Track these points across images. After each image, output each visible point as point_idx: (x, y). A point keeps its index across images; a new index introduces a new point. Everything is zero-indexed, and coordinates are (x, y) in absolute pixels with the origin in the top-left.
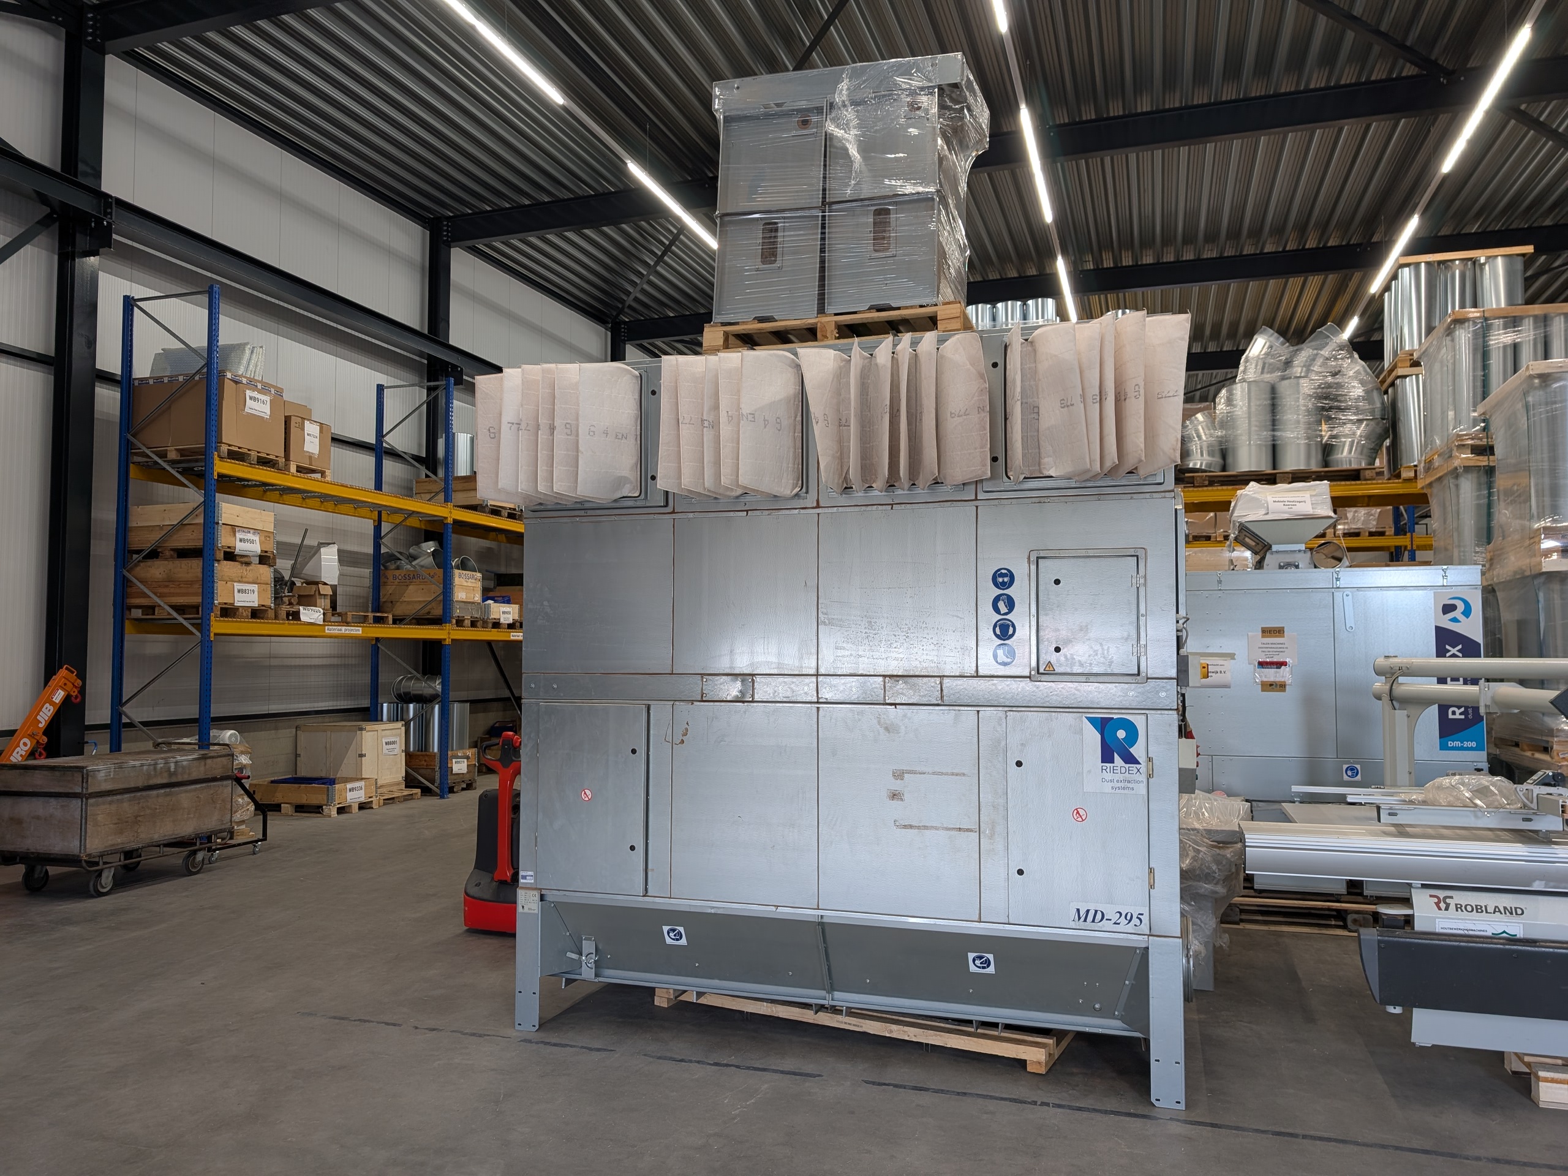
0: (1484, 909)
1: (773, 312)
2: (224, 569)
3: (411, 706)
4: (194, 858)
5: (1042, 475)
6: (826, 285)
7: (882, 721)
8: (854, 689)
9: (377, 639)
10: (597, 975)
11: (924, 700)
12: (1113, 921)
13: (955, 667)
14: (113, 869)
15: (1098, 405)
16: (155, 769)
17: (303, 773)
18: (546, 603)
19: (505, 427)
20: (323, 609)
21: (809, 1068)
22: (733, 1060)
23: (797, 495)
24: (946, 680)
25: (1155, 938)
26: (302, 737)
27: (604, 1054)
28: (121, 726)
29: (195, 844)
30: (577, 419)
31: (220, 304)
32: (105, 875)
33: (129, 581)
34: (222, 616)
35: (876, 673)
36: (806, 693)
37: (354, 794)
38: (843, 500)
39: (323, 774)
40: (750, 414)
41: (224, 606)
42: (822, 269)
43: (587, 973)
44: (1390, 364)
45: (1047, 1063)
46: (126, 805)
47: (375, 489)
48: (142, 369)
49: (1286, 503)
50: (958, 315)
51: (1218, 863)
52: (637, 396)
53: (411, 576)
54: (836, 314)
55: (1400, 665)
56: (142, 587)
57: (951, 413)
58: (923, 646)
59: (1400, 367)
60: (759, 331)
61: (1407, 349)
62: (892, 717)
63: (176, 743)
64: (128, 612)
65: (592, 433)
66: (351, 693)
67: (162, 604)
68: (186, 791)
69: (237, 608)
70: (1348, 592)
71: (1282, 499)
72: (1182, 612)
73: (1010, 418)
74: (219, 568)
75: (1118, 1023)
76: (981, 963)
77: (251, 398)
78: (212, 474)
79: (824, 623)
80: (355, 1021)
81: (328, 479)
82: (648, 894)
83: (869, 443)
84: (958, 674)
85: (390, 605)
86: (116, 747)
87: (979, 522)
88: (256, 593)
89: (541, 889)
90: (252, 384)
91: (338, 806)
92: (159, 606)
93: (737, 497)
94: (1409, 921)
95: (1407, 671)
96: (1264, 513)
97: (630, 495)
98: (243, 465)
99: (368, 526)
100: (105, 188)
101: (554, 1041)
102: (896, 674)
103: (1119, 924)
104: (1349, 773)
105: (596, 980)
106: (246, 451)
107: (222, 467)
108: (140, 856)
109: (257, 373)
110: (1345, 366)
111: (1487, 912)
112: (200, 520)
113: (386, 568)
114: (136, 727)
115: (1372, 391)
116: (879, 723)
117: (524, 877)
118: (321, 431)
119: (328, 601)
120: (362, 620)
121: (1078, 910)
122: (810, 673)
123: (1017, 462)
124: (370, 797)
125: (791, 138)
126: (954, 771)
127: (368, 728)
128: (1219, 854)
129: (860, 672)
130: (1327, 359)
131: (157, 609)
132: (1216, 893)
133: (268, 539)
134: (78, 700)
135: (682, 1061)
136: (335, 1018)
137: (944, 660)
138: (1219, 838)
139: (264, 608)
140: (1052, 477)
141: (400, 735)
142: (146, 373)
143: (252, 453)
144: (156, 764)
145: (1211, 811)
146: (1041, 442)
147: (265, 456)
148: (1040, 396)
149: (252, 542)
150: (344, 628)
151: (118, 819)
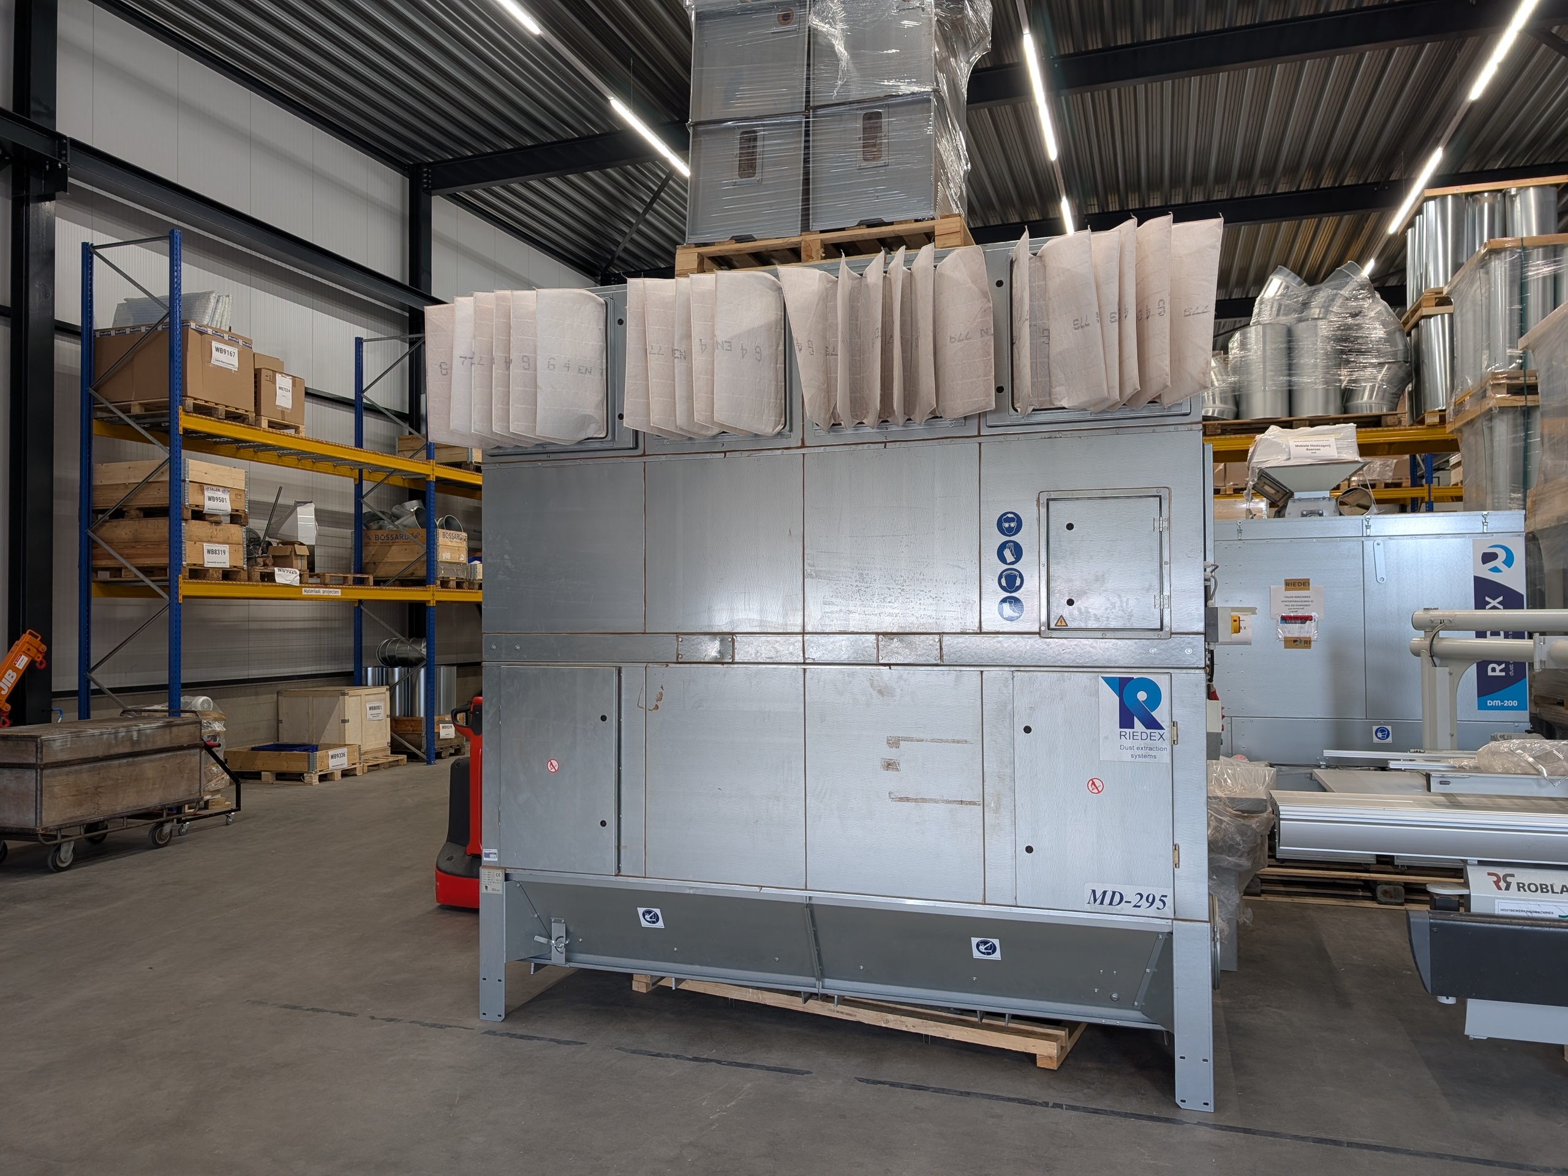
0: (1549, 888)
1: (753, 231)
2: (192, 528)
3: (397, 670)
4: (161, 830)
5: (1053, 407)
6: (811, 199)
7: (875, 683)
8: (844, 649)
9: (360, 601)
10: (568, 960)
11: (922, 660)
12: (1133, 904)
13: (955, 623)
14: (72, 843)
15: (1116, 324)
16: (116, 738)
17: (285, 739)
18: (506, 557)
19: (457, 363)
20: (300, 570)
21: (797, 1063)
22: (713, 1054)
23: (779, 433)
24: (946, 638)
25: (1180, 922)
26: (284, 702)
27: (573, 1048)
28: (90, 692)
29: (161, 815)
30: (535, 352)
31: (182, 250)
32: (64, 849)
33: (94, 542)
34: (191, 577)
35: (868, 631)
36: (791, 653)
37: (336, 761)
38: (831, 438)
39: (306, 741)
40: (726, 342)
41: (193, 567)
42: (806, 181)
43: (558, 958)
44: (1413, 303)
45: (1058, 1058)
46: (85, 776)
47: (356, 446)
48: (103, 320)
49: (1309, 448)
50: (958, 229)
51: (1242, 834)
52: (602, 326)
53: (394, 536)
54: (822, 232)
55: (1442, 618)
56: (107, 548)
57: (951, 338)
58: (920, 600)
59: (1426, 307)
60: (737, 253)
61: (1432, 287)
62: (887, 679)
63: (145, 711)
64: (94, 575)
65: (551, 367)
66: (335, 657)
67: (128, 565)
68: (151, 761)
69: (207, 570)
70: (1379, 540)
71: (1305, 444)
72: (1210, 560)
73: (1017, 342)
74: (187, 528)
75: (1138, 1015)
76: (986, 949)
77: (217, 349)
78: (177, 429)
79: (811, 576)
80: (308, 1010)
81: (302, 435)
82: (621, 873)
83: (859, 374)
84: (959, 631)
85: (373, 566)
86: (84, 714)
87: (982, 461)
88: (227, 554)
89: (505, 869)
90: (218, 335)
91: (320, 773)
92: (126, 568)
93: (714, 437)
94: (1465, 900)
95: (1449, 625)
96: (1285, 457)
97: (595, 436)
98: (210, 420)
99: (349, 484)
100: (60, 129)
101: (520, 1032)
102: (890, 631)
103: (1139, 907)
104: (1380, 735)
105: (567, 966)
106: (213, 405)
107: (188, 422)
108: (106, 828)
109: (224, 323)
110: (1366, 306)
111: (1553, 892)
112: (166, 478)
113: (368, 528)
114: (105, 694)
115: (1395, 332)
116: (872, 685)
117: (488, 855)
118: (294, 385)
119: (305, 562)
120: (341, 582)
121: (1094, 892)
122: (796, 631)
123: (1025, 391)
124: (353, 764)
125: (771, 35)
126: (955, 738)
127: (351, 692)
128: (1243, 825)
129: (851, 630)
130: (1347, 299)
131: (123, 572)
132: (1240, 866)
133: (239, 497)
134: (43, 666)
135: (658, 1055)
136: (286, 1007)
137: (944, 615)
138: (1244, 807)
139: (236, 569)
140: (1064, 408)
141: (385, 700)
142: (109, 324)
143: (220, 407)
144: (117, 733)
145: (1233, 777)
146: (1052, 369)
147: (234, 410)
148: (1050, 318)
149: (222, 500)
150: (322, 590)
151: (77, 791)
